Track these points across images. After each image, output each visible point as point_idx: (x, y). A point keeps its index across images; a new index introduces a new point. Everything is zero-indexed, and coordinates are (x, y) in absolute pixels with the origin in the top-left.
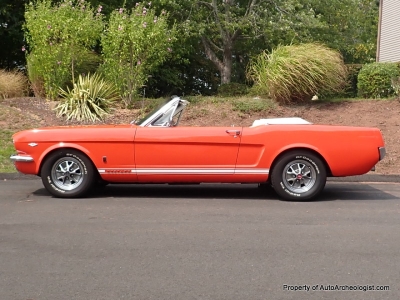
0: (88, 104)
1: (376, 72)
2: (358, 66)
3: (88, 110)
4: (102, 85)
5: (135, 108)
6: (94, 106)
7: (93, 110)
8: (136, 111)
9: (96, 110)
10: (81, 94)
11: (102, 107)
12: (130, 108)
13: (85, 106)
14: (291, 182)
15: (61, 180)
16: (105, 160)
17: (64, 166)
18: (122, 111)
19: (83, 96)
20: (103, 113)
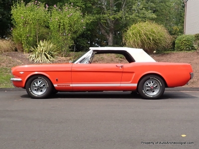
0: (45, 54)
1: (184, 39)
2: (175, 36)
3: (45, 58)
4: (52, 45)
6: (48, 55)
7: (47, 58)
8: (68, 58)
9: (49, 57)
11: (52, 56)
12: (65, 56)
13: (43, 56)
14: (148, 90)
15: (35, 90)
16: (57, 80)
17: (37, 83)
18: (61, 57)
19: (42, 51)
20: (52, 59)
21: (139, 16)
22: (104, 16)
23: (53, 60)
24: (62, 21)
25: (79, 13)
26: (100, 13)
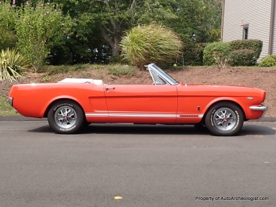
0: (8, 69)
1: (215, 48)
2: (204, 44)
3: (8, 74)
4: (18, 56)
5: (42, 72)
6: (12, 71)
7: (11, 74)
8: (42, 74)
9: (14, 73)
10: (3, 62)
11: (18, 71)
12: (38, 72)
13: (5, 71)
18: (32, 74)
19: (4, 64)
20: (18, 75)
21: (153, 17)
22: (106, 15)
23: (20, 78)
24: (33, 22)
25: (58, 13)
26: (100, 11)
